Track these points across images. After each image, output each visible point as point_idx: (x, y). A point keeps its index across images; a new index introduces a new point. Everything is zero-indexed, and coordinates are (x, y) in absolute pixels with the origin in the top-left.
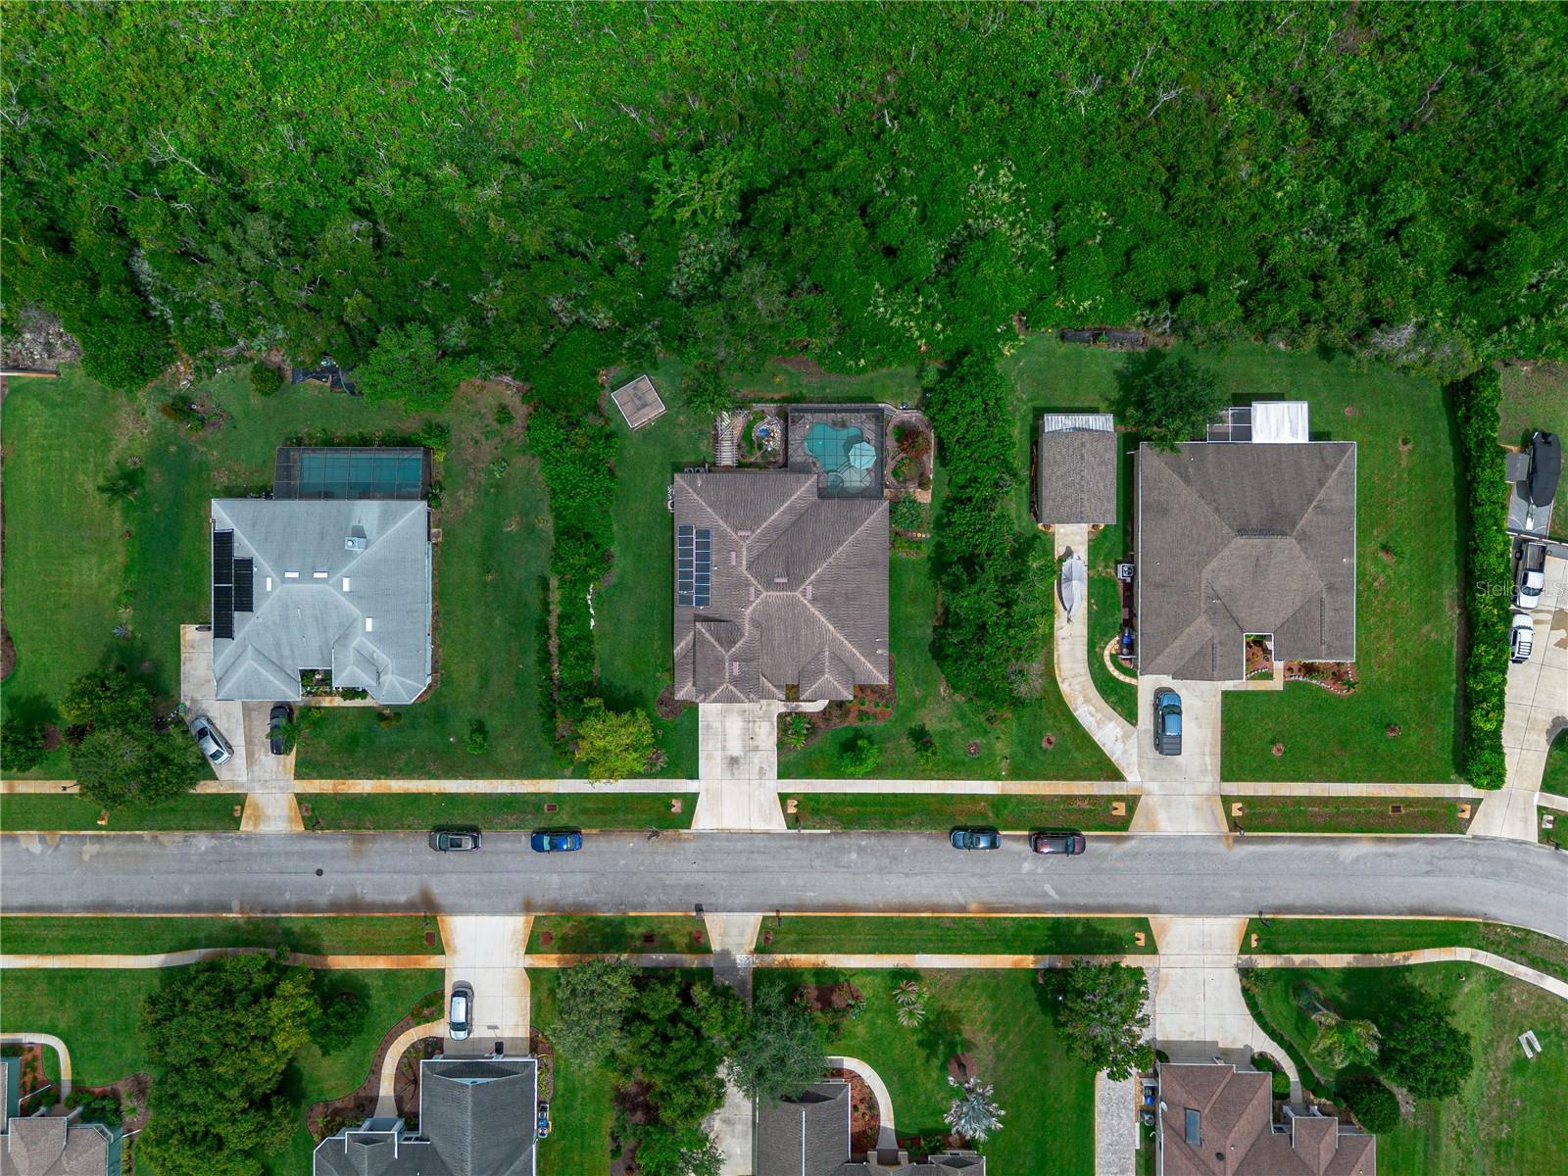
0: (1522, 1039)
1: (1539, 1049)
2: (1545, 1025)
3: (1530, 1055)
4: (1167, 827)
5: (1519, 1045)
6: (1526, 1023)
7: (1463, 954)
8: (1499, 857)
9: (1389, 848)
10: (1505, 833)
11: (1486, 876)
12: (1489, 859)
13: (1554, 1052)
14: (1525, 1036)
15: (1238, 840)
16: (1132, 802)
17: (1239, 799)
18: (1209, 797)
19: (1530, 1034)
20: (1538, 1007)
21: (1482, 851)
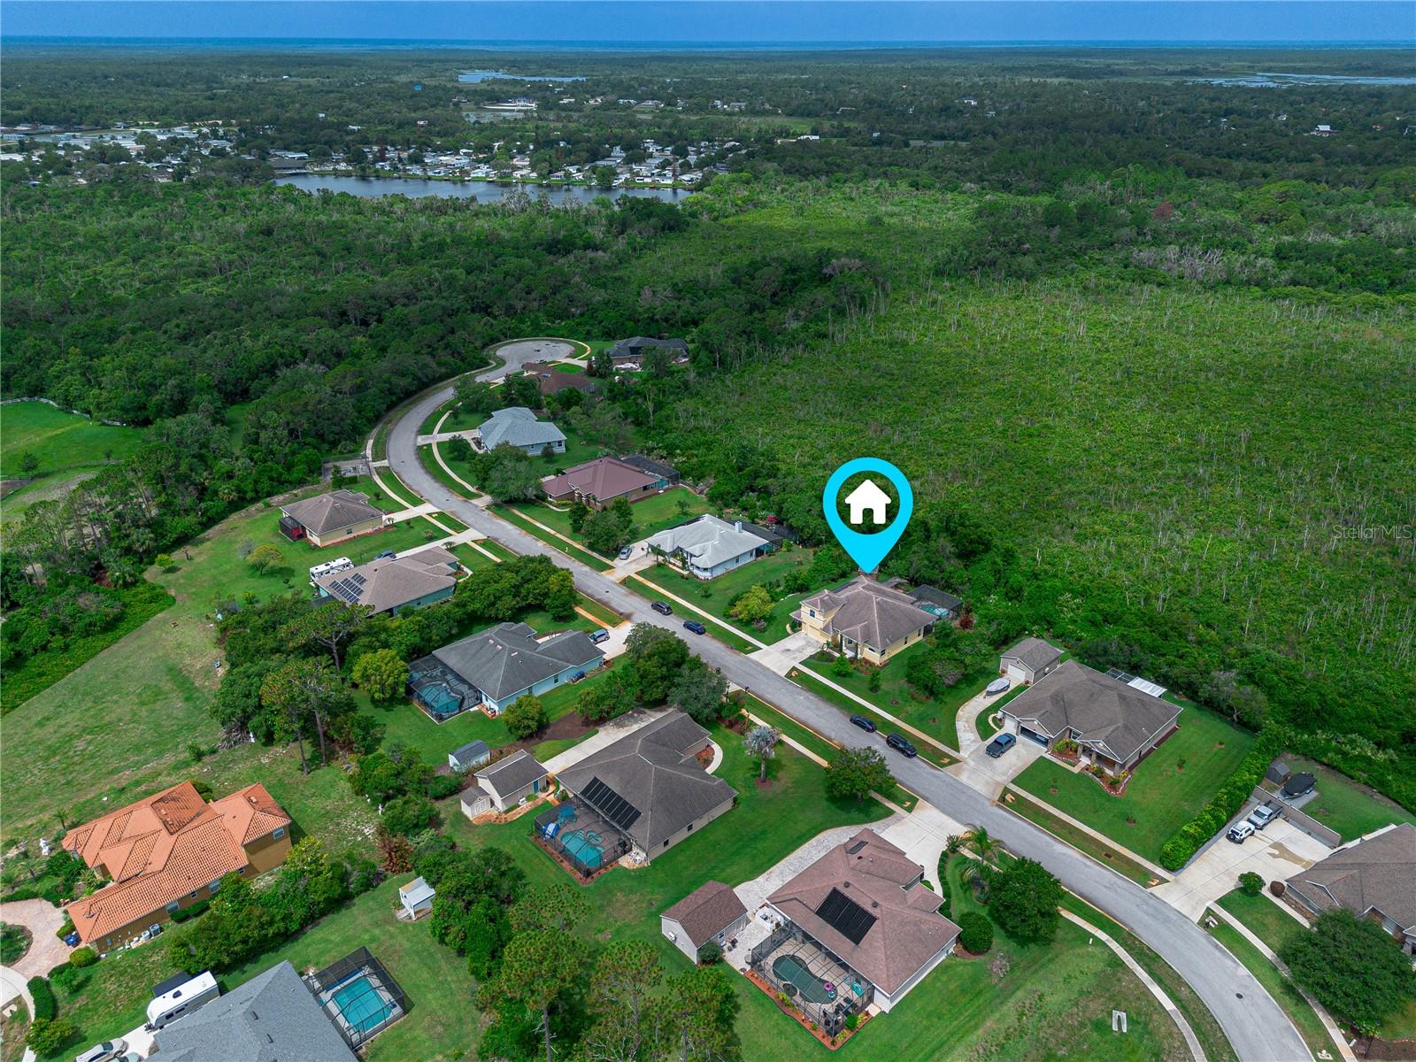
0: (1116, 1014)
1: (1125, 1031)
2: (1138, 1014)
3: (1115, 1028)
4: (964, 778)
5: (1110, 1015)
6: (1124, 1004)
7: (1103, 936)
8: (1161, 911)
9: (1089, 863)
10: (1175, 905)
11: (1147, 914)
12: (1155, 908)
13: (1134, 1039)
14: (1118, 1013)
15: (998, 806)
16: (954, 761)
17: (1014, 794)
18: (998, 783)
19: (1123, 1015)
20: (1138, 999)
21: (1152, 902)
